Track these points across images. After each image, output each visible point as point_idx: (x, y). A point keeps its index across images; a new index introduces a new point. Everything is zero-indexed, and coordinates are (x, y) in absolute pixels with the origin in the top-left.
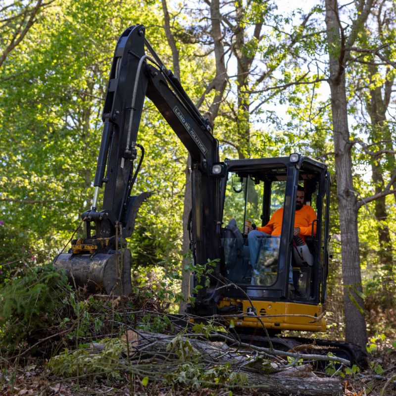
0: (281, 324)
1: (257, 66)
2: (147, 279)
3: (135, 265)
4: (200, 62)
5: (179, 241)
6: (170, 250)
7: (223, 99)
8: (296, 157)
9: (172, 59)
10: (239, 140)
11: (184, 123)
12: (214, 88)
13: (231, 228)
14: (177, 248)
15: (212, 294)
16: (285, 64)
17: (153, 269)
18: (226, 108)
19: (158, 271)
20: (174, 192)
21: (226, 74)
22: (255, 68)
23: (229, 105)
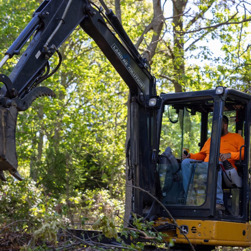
0: (209, 241)
1: (190, 9)
2: (94, 201)
3: (83, 189)
4: (139, 5)
5: (122, 167)
6: (114, 174)
7: (160, 38)
8: (221, 89)
9: (114, 3)
10: (175, 75)
11: (122, 60)
12: (152, 28)
13: (167, 155)
14: (121, 173)
15: (147, 214)
16: (216, 6)
17: (99, 192)
18: (163, 47)
19: (104, 193)
20: (117, 123)
21: (162, 16)
22: (189, 10)
23: (166, 43)
